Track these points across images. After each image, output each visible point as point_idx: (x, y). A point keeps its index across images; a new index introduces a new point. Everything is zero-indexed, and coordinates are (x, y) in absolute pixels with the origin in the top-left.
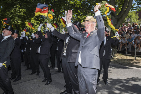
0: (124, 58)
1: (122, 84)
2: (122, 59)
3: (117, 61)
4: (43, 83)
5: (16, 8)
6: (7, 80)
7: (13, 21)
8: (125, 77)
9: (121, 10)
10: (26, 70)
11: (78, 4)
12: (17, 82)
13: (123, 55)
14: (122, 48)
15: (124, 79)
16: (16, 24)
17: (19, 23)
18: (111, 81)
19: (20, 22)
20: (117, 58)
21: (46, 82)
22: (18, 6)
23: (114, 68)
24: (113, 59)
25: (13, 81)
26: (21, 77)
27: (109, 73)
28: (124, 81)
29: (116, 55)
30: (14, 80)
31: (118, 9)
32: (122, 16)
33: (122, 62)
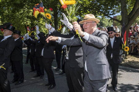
0: (136, 61)
1: (133, 90)
2: (133, 62)
3: (128, 64)
4: (46, 87)
5: (25, 8)
6: (5, 84)
7: (23, 21)
8: (137, 83)
9: (133, 9)
10: (30, 72)
11: (87, 4)
12: (18, 85)
13: (135, 57)
14: (134, 49)
15: (136, 84)
16: (25, 25)
17: (28, 24)
18: (121, 87)
19: (29, 22)
20: (128, 60)
21: (50, 86)
22: (26, 7)
23: (125, 71)
24: (124, 61)
25: (15, 85)
26: (23, 80)
27: (119, 77)
28: (136, 87)
29: (127, 57)
30: (16, 83)
31: (129, 8)
32: (133, 15)
33: (133, 65)
